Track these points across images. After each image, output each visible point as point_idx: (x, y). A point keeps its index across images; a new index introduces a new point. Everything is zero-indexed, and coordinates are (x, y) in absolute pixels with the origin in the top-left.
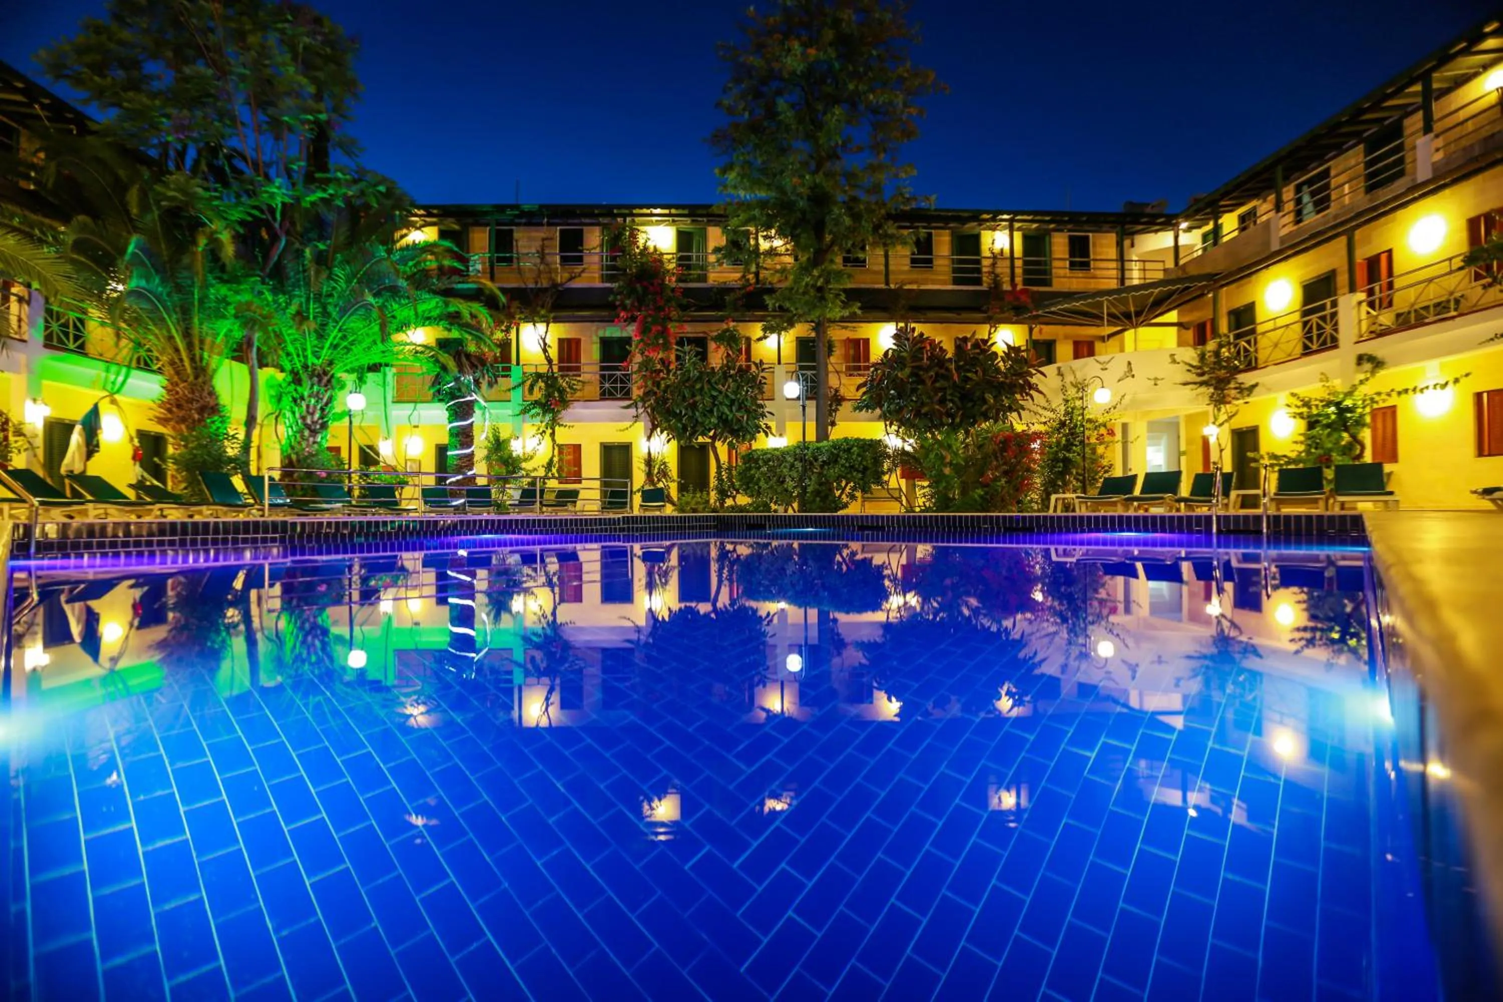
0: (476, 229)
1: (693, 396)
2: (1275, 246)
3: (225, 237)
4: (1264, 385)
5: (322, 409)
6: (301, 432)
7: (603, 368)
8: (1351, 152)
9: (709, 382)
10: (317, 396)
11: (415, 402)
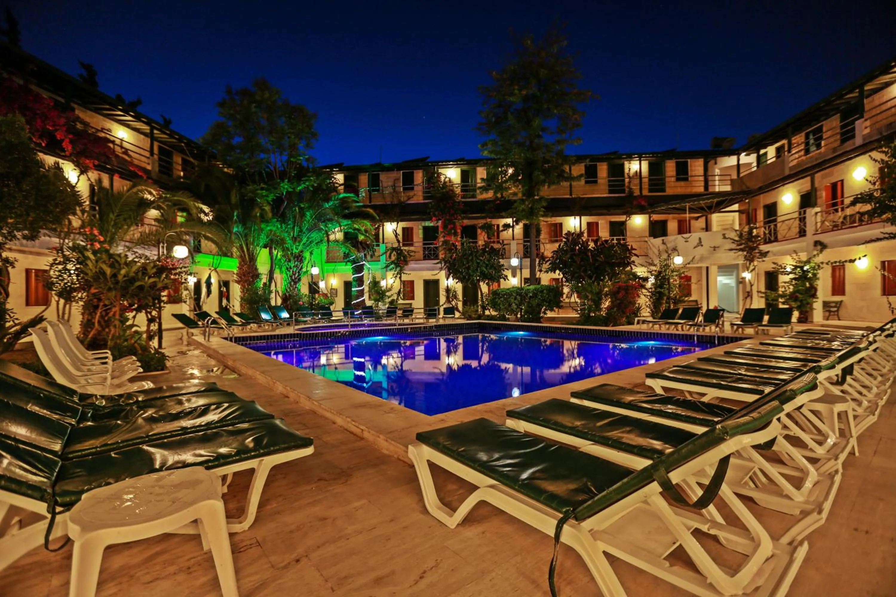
0: (362, 174)
1: (468, 263)
2: (787, 172)
3: (267, 208)
4: (772, 252)
5: (299, 272)
6: (290, 283)
7: (424, 244)
8: (833, 117)
9: (476, 256)
10: (296, 266)
11: (335, 262)
